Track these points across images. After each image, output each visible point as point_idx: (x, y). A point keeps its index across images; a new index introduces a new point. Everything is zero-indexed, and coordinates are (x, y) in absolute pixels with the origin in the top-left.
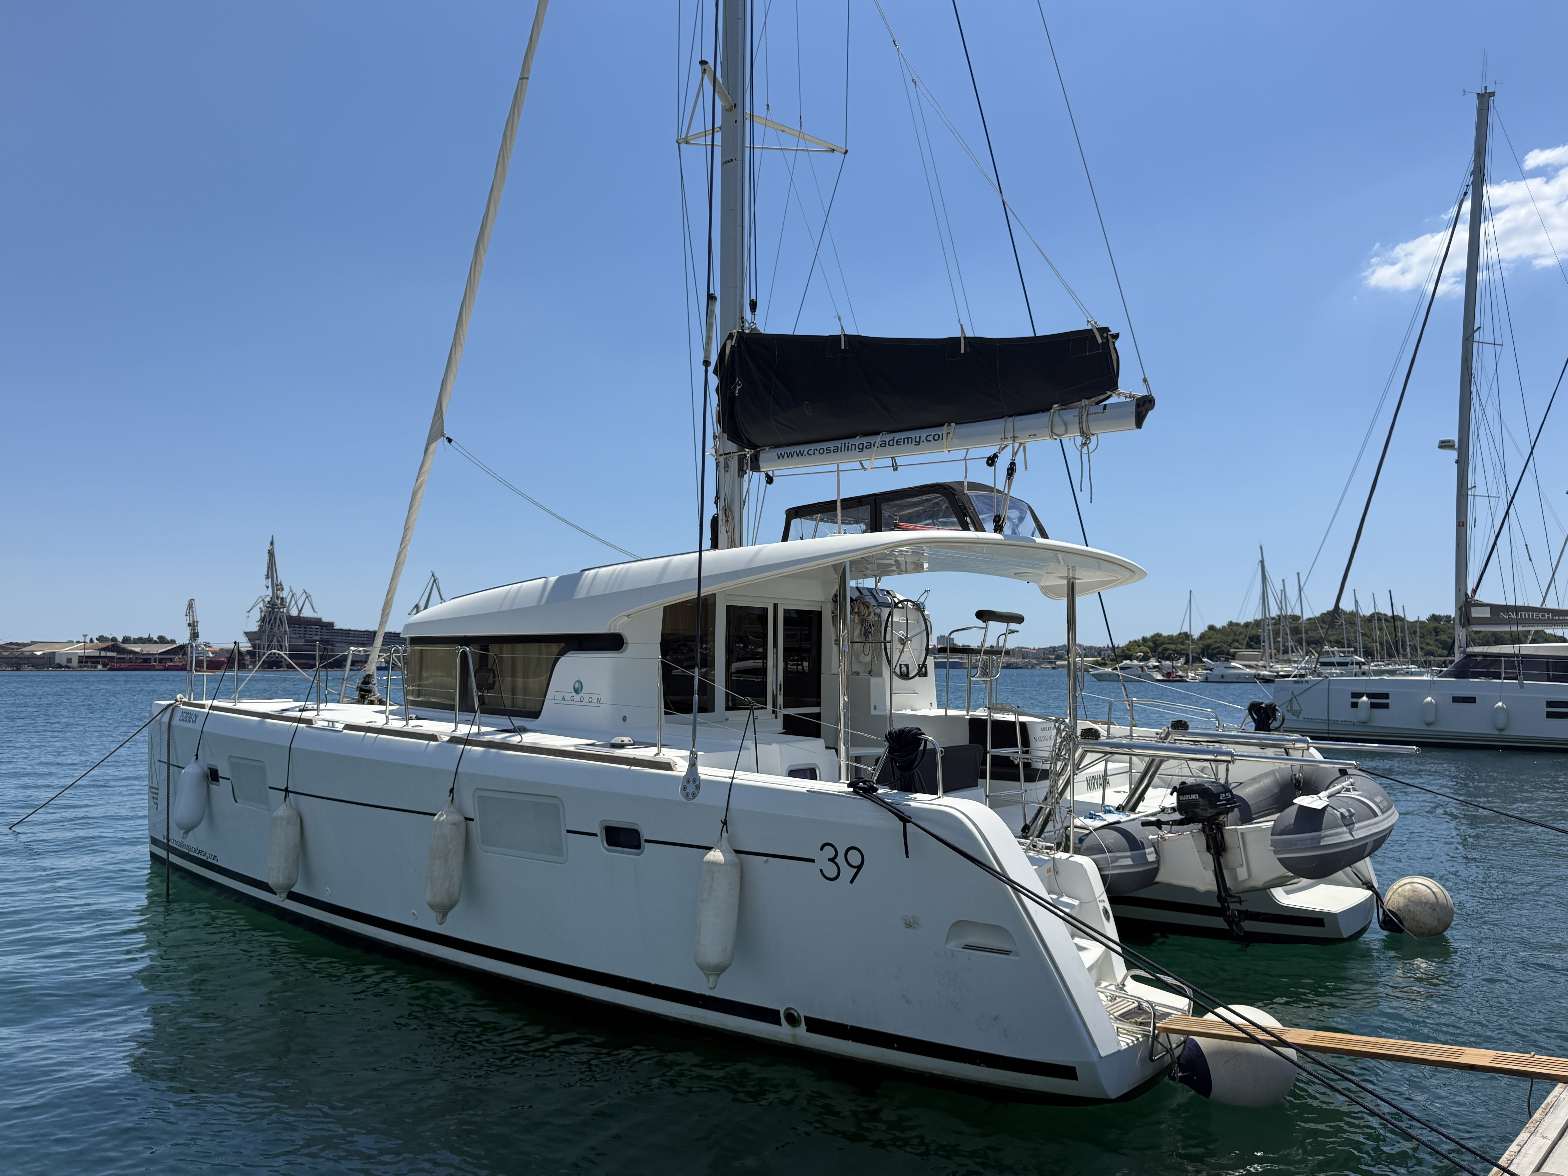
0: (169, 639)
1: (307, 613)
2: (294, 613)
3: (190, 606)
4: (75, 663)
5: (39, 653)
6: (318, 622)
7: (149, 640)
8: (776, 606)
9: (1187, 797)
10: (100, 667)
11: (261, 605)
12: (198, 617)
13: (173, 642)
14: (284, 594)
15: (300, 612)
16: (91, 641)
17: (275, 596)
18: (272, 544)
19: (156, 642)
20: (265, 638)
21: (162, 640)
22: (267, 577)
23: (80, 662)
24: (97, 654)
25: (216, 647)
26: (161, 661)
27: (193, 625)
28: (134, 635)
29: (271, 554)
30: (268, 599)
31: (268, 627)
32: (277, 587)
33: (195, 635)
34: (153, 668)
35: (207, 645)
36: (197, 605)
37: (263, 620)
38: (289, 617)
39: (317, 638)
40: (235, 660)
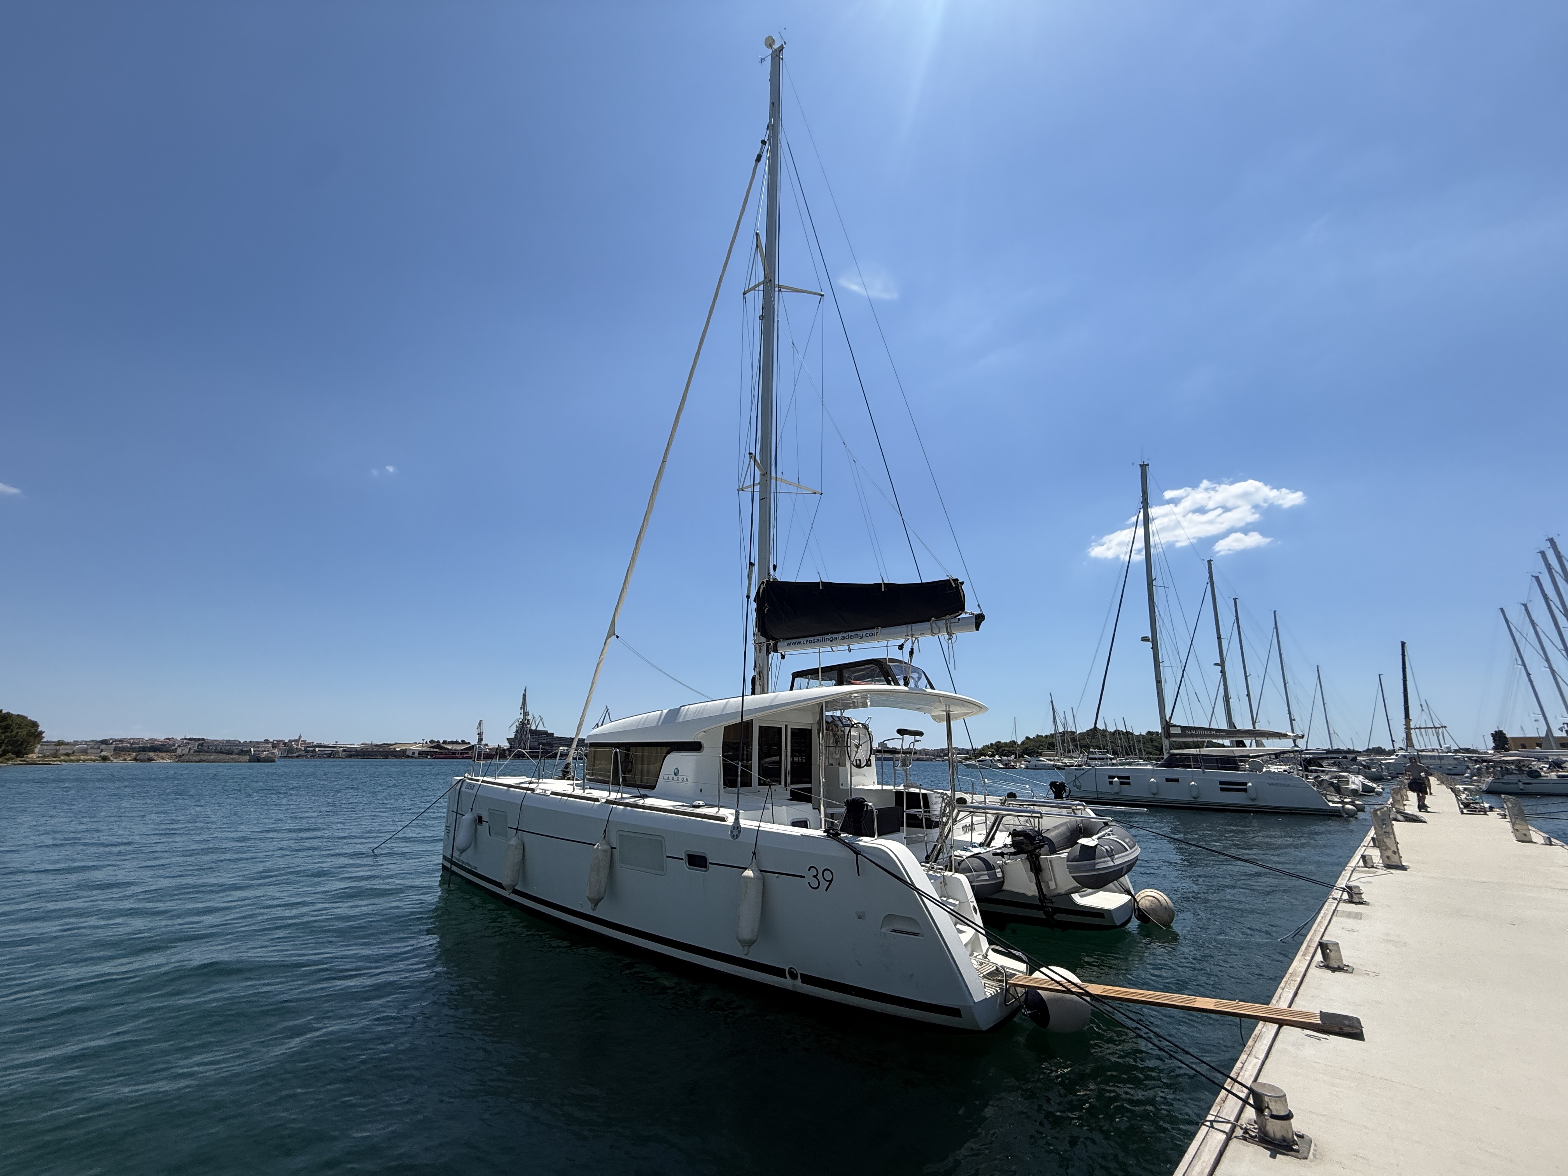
0: (467, 741)
1: (540, 728)
2: (533, 728)
3: (480, 724)
4: (416, 755)
5: (398, 749)
6: (546, 733)
7: (457, 743)
8: (786, 726)
9: (1017, 838)
10: (429, 757)
11: (517, 723)
12: (483, 730)
13: (469, 743)
14: (529, 718)
15: (537, 727)
16: (426, 743)
17: (524, 719)
18: (525, 690)
19: (460, 743)
20: (517, 741)
21: (463, 742)
22: (521, 708)
23: (419, 754)
24: (428, 750)
25: (491, 746)
26: (461, 754)
27: (480, 734)
28: (449, 740)
29: (524, 696)
30: (521, 720)
31: (519, 736)
32: (526, 714)
33: (481, 740)
34: (457, 758)
35: (486, 745)
36: (483, 724)
37: (517, 731)
38: (531, 730)
39: (545, 741)
40: (500, 753)
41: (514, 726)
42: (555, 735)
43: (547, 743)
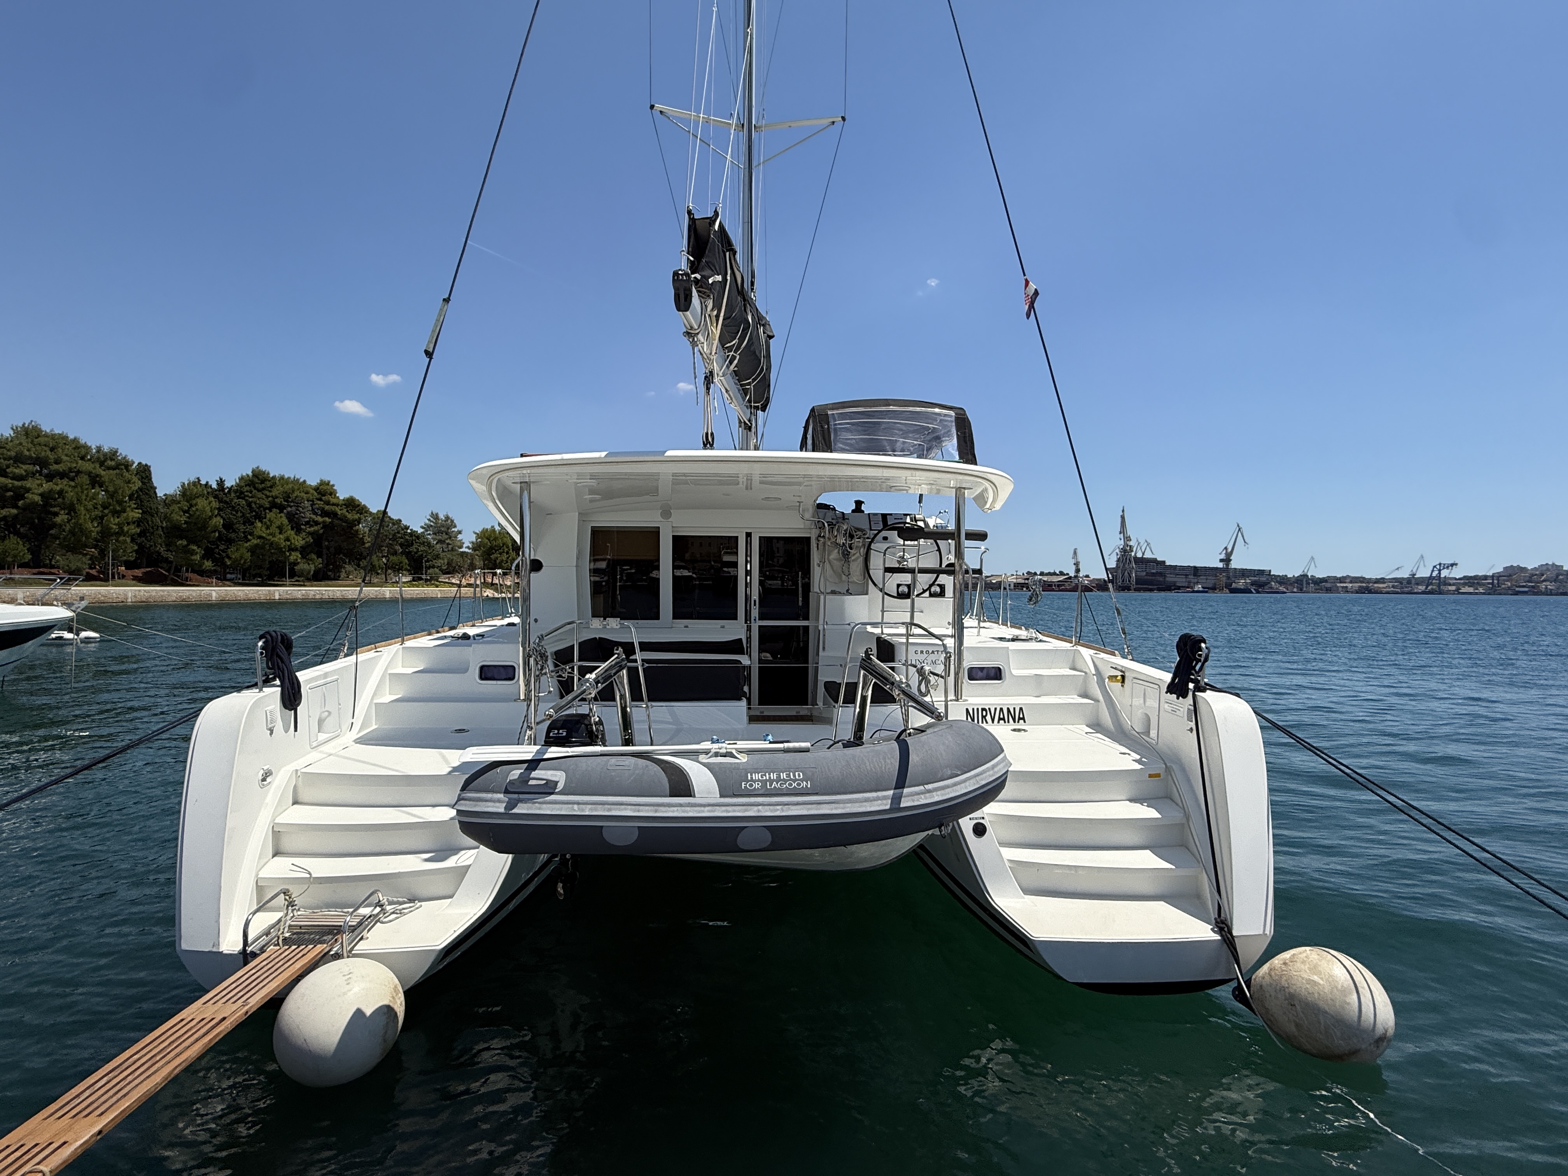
0: (1065, 572)
1: (1148, 555)
2: (1139, 555)
3: (1075, 553)
4: (1012, 587)
5: (994, 581)
6: (1155, 561)
7: (1055, 574)
8: (749, 535)
10: (1025, 589)
11: (1117, 551)
12: (1079, 559)
13: (1068, 574)
14: (1131, 543)
15: (1143, 554)
16: (1023, 574)
17: (1126, 545)
18: (1123, 511)
19: (1058, 575)
20: (1120, 571)
21: (1062, 573)
22: (1120, 533)
23: (1014, 586)
24: (1023, 581)
25: (1092, 577)
26: (1058, 586)
27: (1077, 564)
28: (1046, 571)
29: (1123, 517)
30: (1122, 547)
31: (1122, 565)
32: (1128, 539)
33: (1078, 571)
34: (1053, 590)
35: (1087, 576)
36: (1078, 551)
37: (1118, 560)
38: (1136, 558)
39: (1154, 571)
40: (1101, 586)
41: (1115, 554)
42: (1167, 564)
43: (1157, 573)
